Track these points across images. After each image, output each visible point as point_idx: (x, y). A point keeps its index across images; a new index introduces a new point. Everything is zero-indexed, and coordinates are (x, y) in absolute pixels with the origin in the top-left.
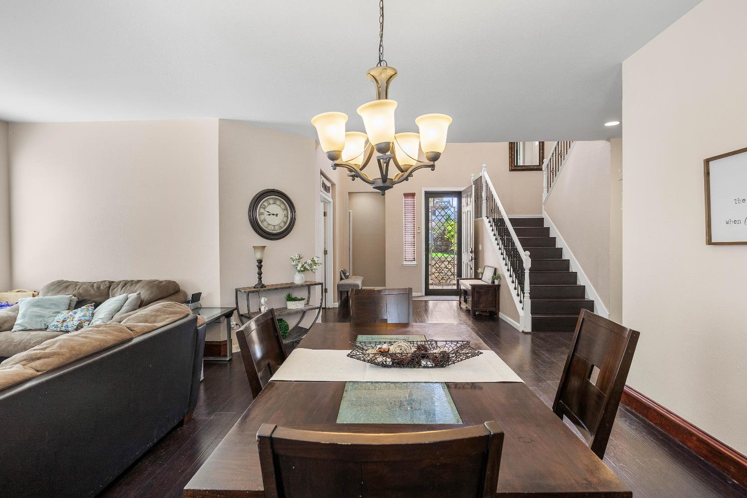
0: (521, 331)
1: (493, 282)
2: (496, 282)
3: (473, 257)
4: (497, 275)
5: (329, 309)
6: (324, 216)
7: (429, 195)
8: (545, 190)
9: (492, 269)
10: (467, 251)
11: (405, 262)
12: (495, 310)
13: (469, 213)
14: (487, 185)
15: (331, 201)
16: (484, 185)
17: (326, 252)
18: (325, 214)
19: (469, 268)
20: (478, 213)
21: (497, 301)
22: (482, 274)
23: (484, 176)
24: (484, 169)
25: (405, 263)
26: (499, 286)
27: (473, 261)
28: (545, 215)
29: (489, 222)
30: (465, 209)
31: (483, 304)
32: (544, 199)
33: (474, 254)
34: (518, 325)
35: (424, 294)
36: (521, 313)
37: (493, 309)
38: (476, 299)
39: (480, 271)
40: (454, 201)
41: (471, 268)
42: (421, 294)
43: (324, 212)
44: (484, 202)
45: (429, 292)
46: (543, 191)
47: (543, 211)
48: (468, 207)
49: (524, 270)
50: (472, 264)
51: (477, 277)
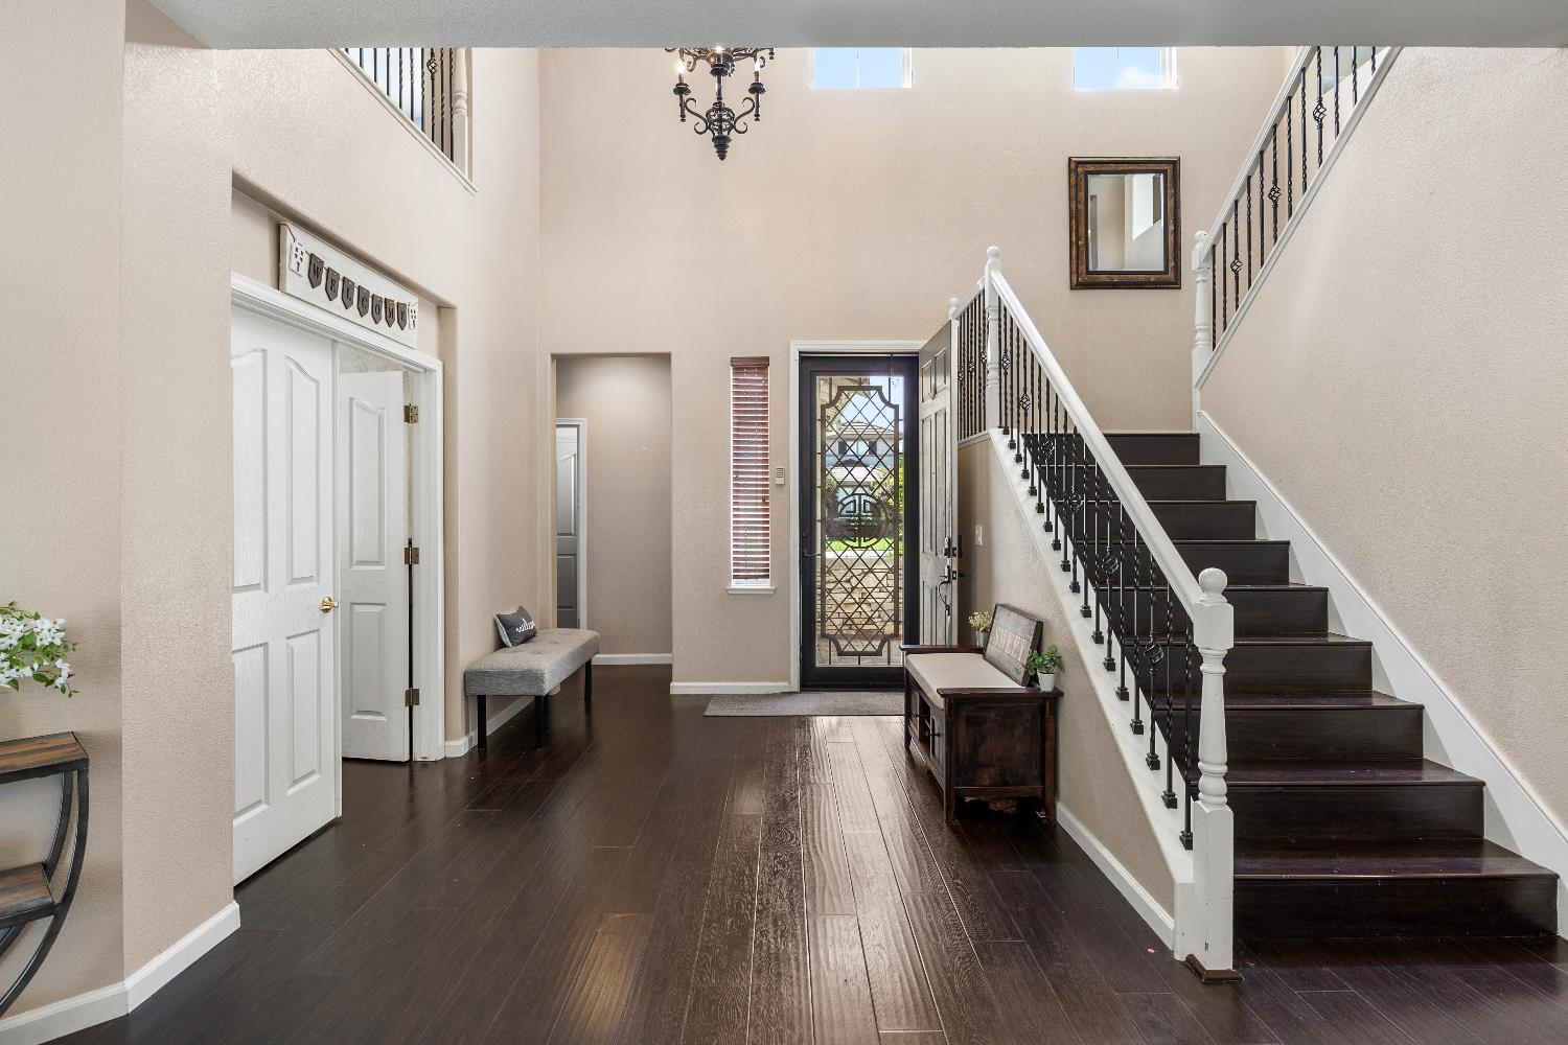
0: (1180, 956)
1: (1031, 680)
2: (1046, 683)
3: (955, 568)
4: (1046, 650)
5: (425, 764)
6: (408, 419)
7: (813, 365)
8: (1202, 338)
9: (1025, 621)
10: (934, 546)
11: (733, 581)
12: (1039, 794)
13: (940, 419)
14: (1002, 310)
15: (436, 365)
16: (992, 317)
17: (411, 556)
18: (410, 414)
19: (942, 608)
20: (970, 418)
21: (1049, 755)
22: (988, 631)
23: (992, 288)
24: (989, 261)
25: (735, 584)
26: (1056, 696)
27: (955, 583)
28: (1204, 423)
29: (1012, 446)
30: (927, 409)
31: (993, 770)
32: (1197, 373)
33: (955, 559)
34: (1169, 921)
35: (795, 685)
36: (1181, 865)
37: (1033, 788)
38: (964, 747)
39: (977, 620)
40: (896, 386)
41: (948, 608)
42: (786, 684)
43: (407, 409)
44: (993, 375)
45: (814, 679)
46: (1192, 344)
47: (1197, 408)
48: (940, 400)
49: (1199, 660)
50: (952, 594)
51: (967, 642)
